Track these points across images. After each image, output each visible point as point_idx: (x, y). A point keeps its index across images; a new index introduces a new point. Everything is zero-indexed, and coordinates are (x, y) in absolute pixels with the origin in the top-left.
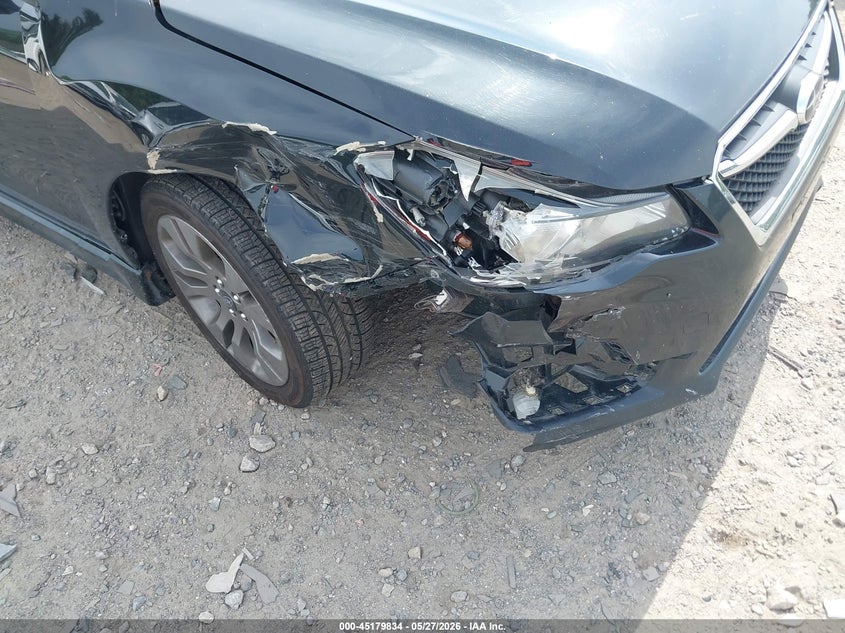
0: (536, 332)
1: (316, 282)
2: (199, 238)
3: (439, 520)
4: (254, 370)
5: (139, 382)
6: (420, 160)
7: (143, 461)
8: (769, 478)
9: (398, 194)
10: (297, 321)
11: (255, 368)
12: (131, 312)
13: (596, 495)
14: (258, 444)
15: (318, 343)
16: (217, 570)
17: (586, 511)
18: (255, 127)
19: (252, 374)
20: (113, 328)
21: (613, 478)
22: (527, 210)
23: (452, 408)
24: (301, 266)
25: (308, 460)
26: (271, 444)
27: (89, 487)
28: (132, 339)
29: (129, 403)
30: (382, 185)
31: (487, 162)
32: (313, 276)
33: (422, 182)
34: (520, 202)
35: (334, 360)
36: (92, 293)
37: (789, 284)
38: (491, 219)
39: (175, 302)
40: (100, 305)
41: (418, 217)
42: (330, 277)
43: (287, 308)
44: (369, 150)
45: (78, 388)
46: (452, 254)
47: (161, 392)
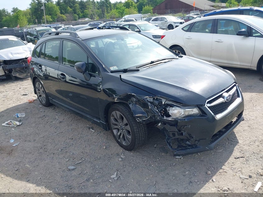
0: (175, 129)
1: (138, 120)
2: (120, 114)
3: (157, 172)
4: (123, 144)
5: (100, 146)
6: (157, 99)
7: (100, 158)
8: (226, 171)
9: (153, 104)
10: (135, 128)
11: (124, 143)
12: (99, 135)
13: (189, 170)
14: (122, 156)
15: (138, 133)
16: (113, 175)
17: (187, 173)
18: (133, 94)
19: (123, 145)
20: (96, 137)
21: (193, 168)
22: (173, 107)
23: (162, 155)
24: (136, 116)
25: (132, 160)
26: (125, 157)
27: (90, 160)
28: (100, 139)
29: (98, 149)
30: (151, 103)
31: (167, 100)
32: (138, 119)
33: (156, 102)
34: (172, 106)
35: (140, 137)
36: (92, 131)
37: (239, 140)
38: (167, 109)
39: (110, 131)
40: (93, 134)
41: (156, 108)
42: (141, 119)
43: (134, 125)
44: (149, 97)
45: (88, 146)
46: (161, 114)
47: (104, 147)
